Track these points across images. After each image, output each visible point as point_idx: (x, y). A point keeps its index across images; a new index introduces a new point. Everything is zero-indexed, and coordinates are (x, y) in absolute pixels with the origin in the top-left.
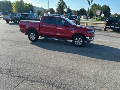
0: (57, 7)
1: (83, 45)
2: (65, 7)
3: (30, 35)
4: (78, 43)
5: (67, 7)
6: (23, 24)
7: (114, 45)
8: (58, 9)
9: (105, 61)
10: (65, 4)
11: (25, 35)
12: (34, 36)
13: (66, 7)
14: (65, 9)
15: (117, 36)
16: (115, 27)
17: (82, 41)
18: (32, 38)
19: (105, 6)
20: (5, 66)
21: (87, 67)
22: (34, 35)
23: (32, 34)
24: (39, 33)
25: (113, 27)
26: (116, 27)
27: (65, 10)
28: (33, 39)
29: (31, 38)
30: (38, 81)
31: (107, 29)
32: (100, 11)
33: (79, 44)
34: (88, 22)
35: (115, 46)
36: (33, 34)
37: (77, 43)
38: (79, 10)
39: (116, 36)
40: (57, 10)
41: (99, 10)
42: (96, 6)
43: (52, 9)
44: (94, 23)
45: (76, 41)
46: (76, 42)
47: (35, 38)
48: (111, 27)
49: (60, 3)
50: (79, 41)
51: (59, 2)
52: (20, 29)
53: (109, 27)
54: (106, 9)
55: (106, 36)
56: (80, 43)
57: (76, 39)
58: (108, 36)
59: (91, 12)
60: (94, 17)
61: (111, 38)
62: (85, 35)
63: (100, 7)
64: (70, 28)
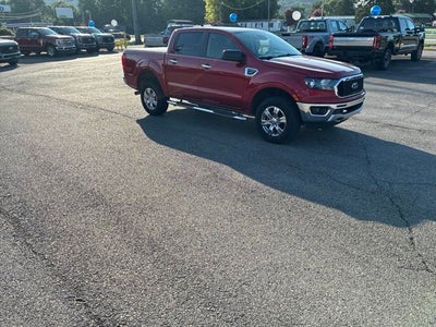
3: (145, 94)
4: (271, 128)
12: (155, 99)
18: (149, 104)
22: (154, 94)
23: (149, 90)
28: (152, 107)
33: (275, 130)
36: (151, 92)
45: (267, 119)
46: (267, 123)
47: (156, 103)
57: (267, 112)
62: (294, 96)
64: (246, 69)
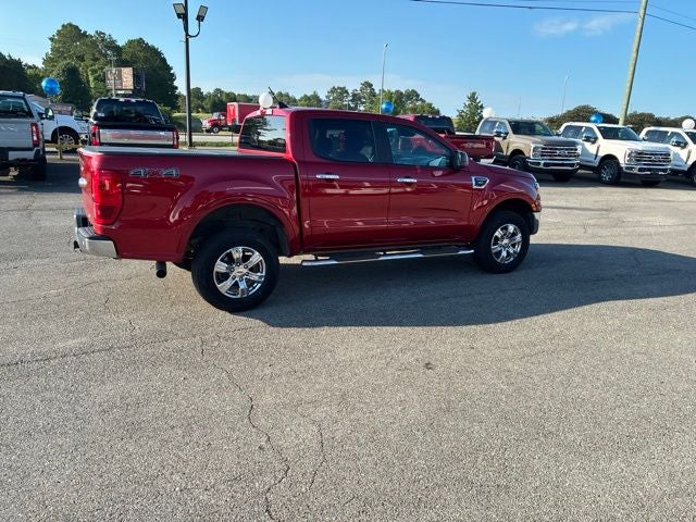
17: (519, 237)
18: (234, 288)
22: (256, 257)
28: (244, 291)
32: (129, 71)
33: (509, 255)
37: (499, 253)
42: (87, 41)
45: (498, 242)
46: (498, 248)
50: (507, 241)
56: (511, 250)
57: (498, 233)
62: (533, 205)
63: (112, 46)
64: (473, 178)
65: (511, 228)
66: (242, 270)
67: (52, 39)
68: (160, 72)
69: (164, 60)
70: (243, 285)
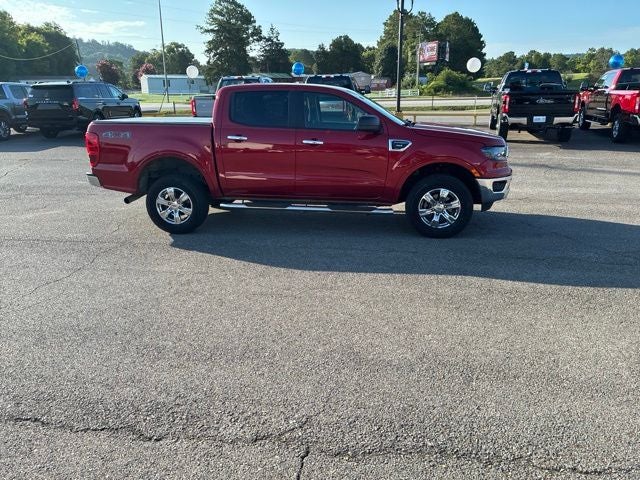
0: (210, 37)
1: (464, 226)
2: (253, 34)
3: (160, 200)
4: (436, 219)
5: (265, 33)
6: (109, 137)
7: (592, 207)
8: (213, 46)
9: (619, 292)
10: (247, 18)
11: (127, 201)
12: (186, 204)
13: (257, 32)
14: (253, 46)
15: (572, 161)
16: (549, 120)
17: (456, 204)
18: (171, 216)
19: (456, 15)
20: (129, 392)
21: (568, 338)
22: (185, 197)
23: (170, 190)
24: (213, 184)
25: (541, 119)
26: (557, 120)
27: (255, 50)
28: (177, 219)
29: (164, 214)
30: (384, 451)
31: (510, 132)
32: (434, 45)
33: (443, 220)
34: (403, 104)
35: (604, 214)
36: (177, 194)
37: (430, 217)
38: (327, 48)
39: (575, 166)
40: (209, 51)
41: (428, 38)
42: (411, 21)
43: (178, 46)
44: (427, 109)
45: (428, 206)
46: (429, 212)
47: (188, 211)
48: (530, 120)
49: (220, 13)
50: (441, 206)
51: (214, 11)
52: (95, 173)
53: (524, 120)
54: (459, 31)
55: (528, 169)
56: (447, 216)
57: (427, 197)
58: (534, 166)
59: (391, 51)
60: (407, 78)
61: (555, 174)
62: (474, 171)
63: (431, 23)
64: (390, 141)
65: (444, 193)
66: (177, 205)
67: (385, 24)
68: (470, 42)
69: (476, 29)
70: (176, 215)
